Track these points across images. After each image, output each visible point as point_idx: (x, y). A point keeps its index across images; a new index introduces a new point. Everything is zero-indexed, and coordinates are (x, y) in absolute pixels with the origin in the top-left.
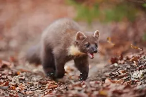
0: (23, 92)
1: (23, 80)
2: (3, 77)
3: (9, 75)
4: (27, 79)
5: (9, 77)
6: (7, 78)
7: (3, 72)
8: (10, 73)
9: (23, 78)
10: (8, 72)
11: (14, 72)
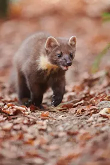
0: (44, 147)
1: (45, 130)
2: (15, 127)
3: (24, 124)
4: (49, 129)
5: (25, 128)
6: (21, 129)
7: (15, 121)
8: (26, 122)
9: (44, 127)
10: (24, 120)
11: (31, 120)
